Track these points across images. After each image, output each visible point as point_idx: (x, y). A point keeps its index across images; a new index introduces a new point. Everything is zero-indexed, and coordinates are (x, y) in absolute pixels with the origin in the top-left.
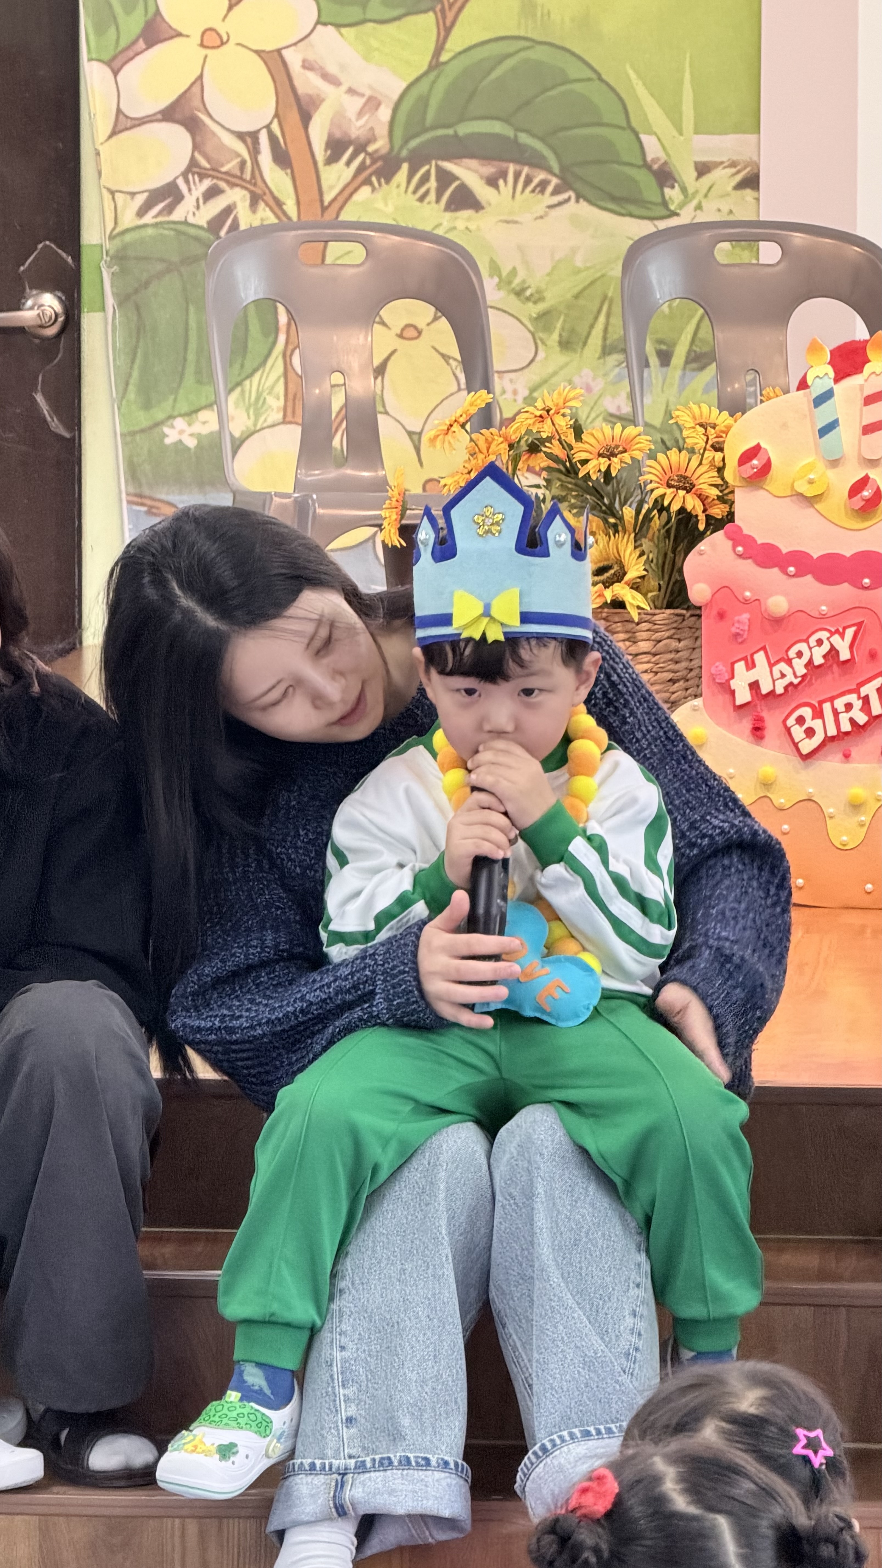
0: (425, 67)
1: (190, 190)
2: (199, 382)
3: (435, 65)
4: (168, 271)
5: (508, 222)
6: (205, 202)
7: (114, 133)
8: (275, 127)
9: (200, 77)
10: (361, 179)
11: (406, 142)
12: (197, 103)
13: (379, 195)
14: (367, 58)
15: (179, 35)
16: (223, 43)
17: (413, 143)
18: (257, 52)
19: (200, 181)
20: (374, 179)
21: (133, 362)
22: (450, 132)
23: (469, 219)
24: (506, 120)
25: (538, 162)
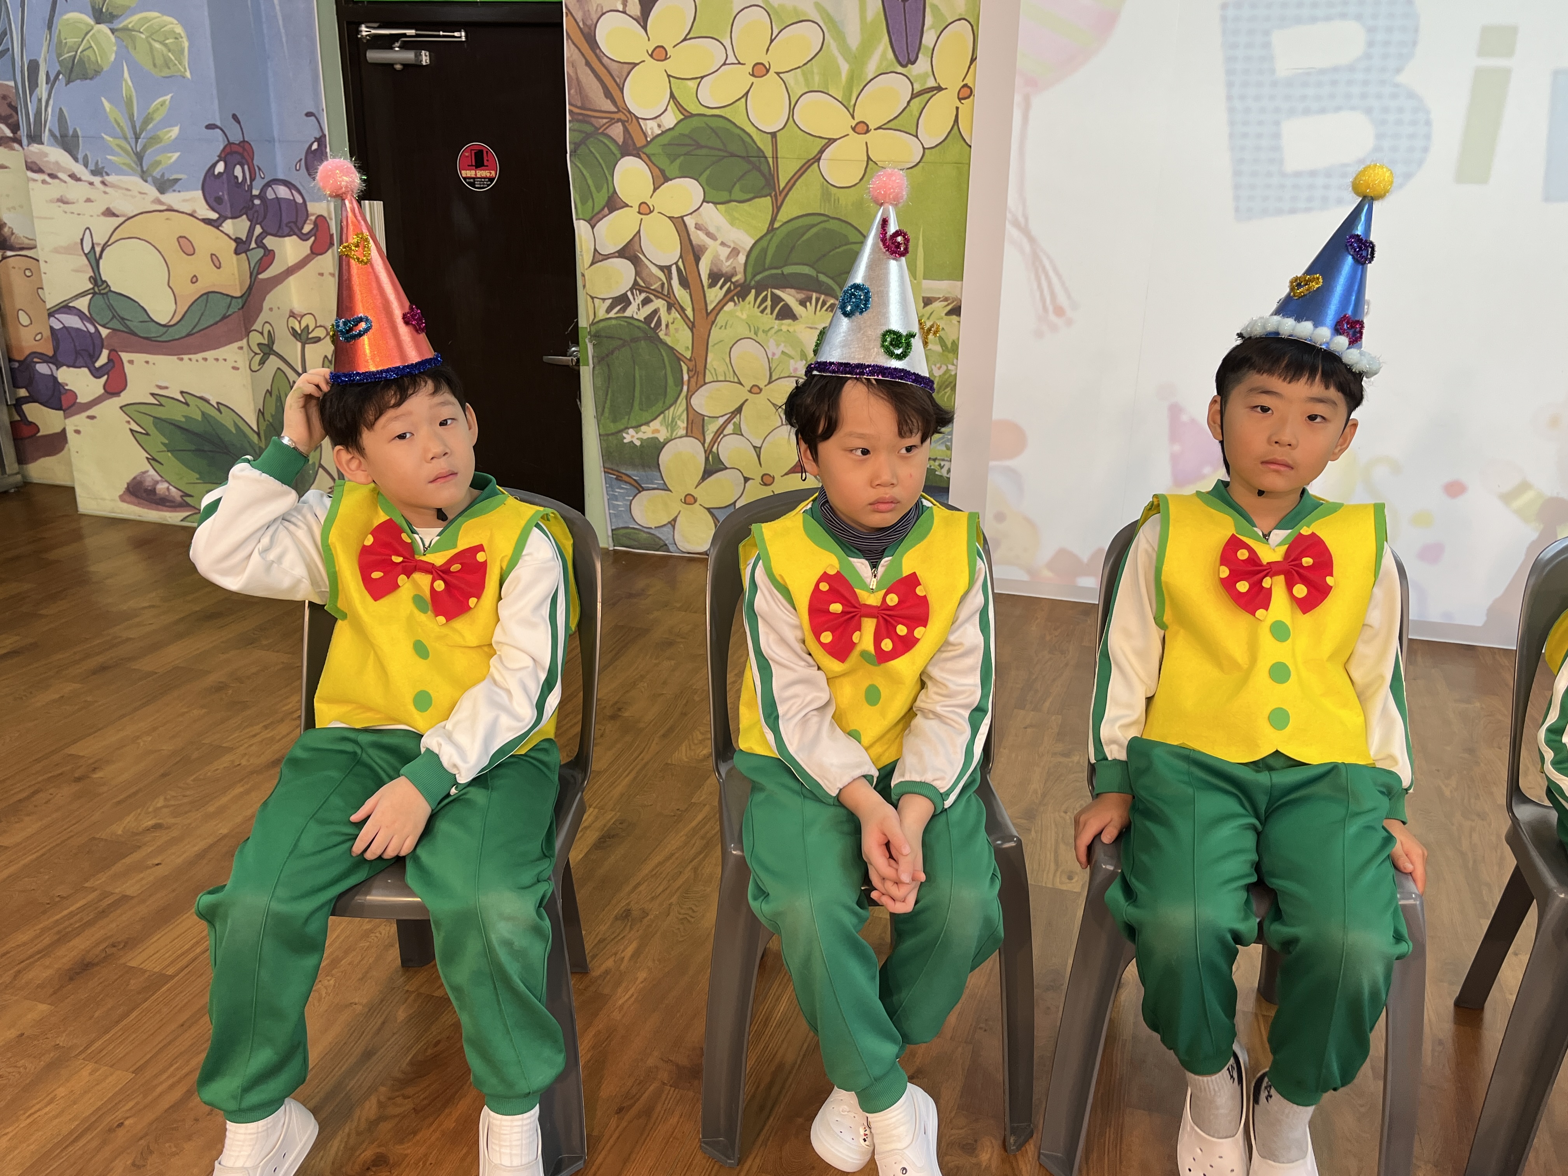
0: (765, 231)
1: (634, 299)
2: (641, 410)
3: (771, 229)
4: (623, 345)
5: (811, 328)
6: (642, 307)
7: (593, 263)
8: (680, 264)
9: (639, 232)
10: (729, 297)
11: (754, 276)
12: (637, 247)
13: (738, 308)
14: (732, 224)
15: (627, 206)
16: (651, 212)
17: (758, 278)
18: (669, 218)
19: (640, 294)
20: (736, 298)
21: (607, 395)
22: (779, 271)
23: (789, 325)
24: (811, 266)
25: (830, 293)
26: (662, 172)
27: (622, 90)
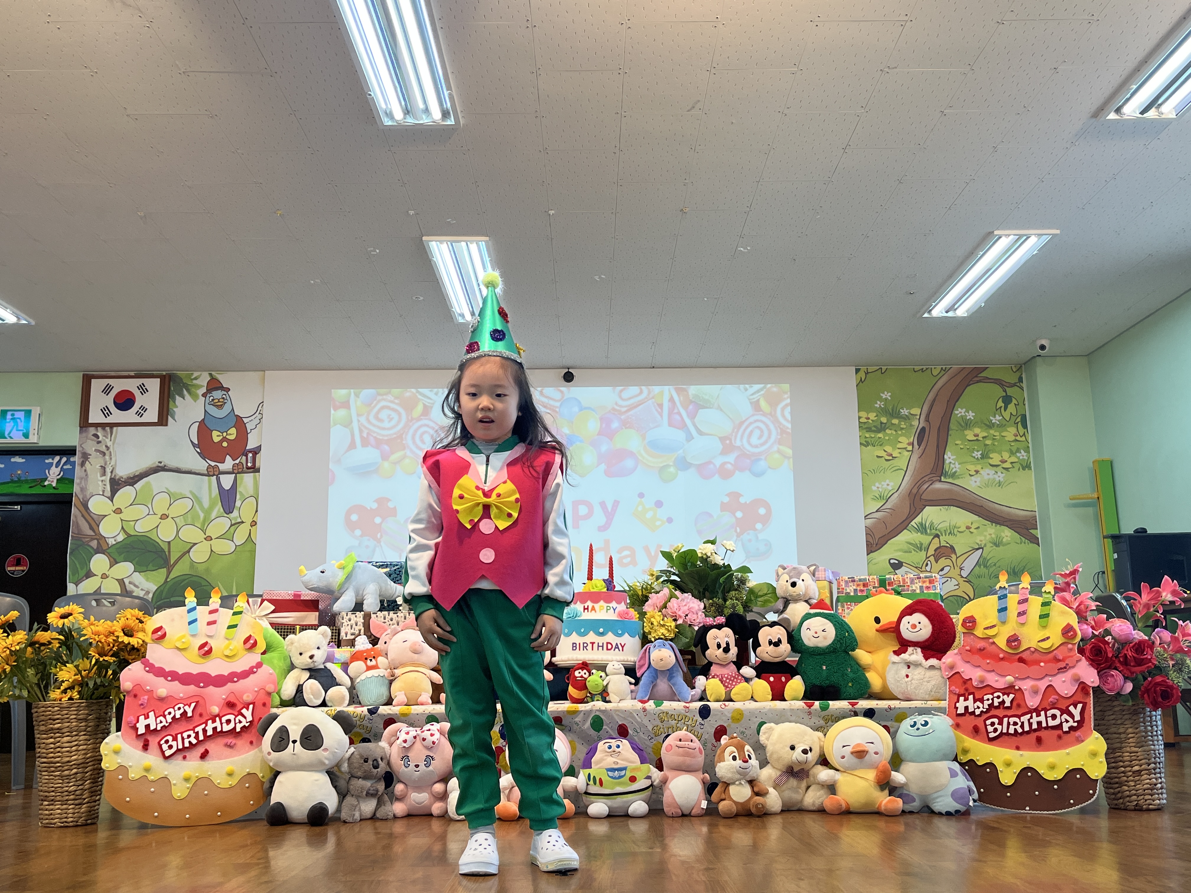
0: (162, 583)
3: (166, 582)
9: (100, 587)
14: (147, 580)
15: (95, 575)
16: (107, 577)
18: (116, 579)
26: (115, 560)
27: (98, 526)
